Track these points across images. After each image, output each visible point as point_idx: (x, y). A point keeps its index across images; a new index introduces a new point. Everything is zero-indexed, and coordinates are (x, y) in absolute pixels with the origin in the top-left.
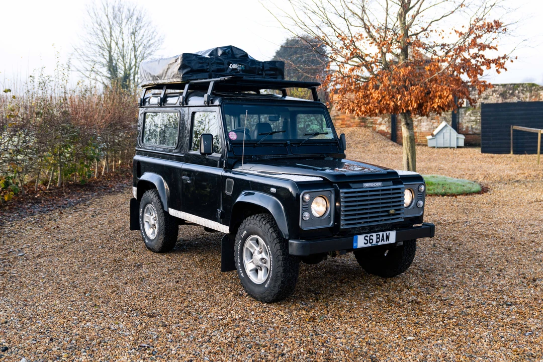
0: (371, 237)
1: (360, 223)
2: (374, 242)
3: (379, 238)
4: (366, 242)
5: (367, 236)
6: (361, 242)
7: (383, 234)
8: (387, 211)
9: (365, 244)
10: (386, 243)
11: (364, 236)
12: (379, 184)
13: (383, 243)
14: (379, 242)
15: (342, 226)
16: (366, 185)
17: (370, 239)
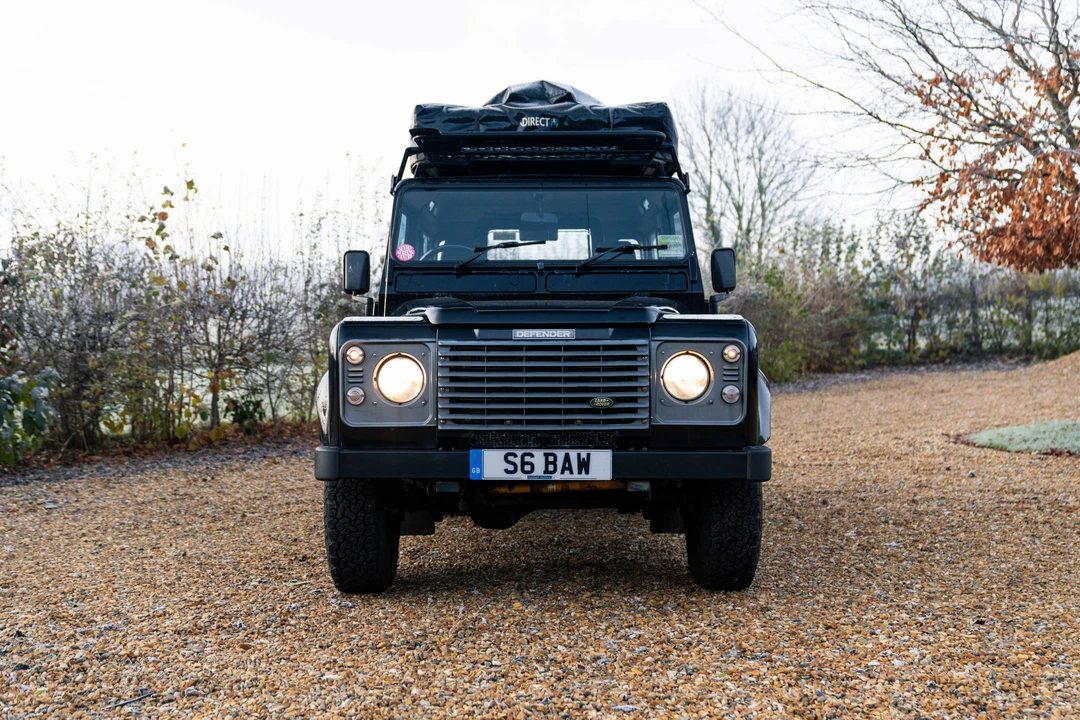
0: (527, 459)
1: (502, 422)
2: (539, 471)
3: (554, 463)
4: (511, 468)
5: (515, 456)
6: (493, 465)
7: (567, 456)
8: (586, 400)
9: (507, 471)
10: (576, 476)
11: (504, 452)
12: (567, 333)
13: (567, 476)
14: (554, 471)
15: (443, 424)
16: (520, 334)
17: (524, 463)
